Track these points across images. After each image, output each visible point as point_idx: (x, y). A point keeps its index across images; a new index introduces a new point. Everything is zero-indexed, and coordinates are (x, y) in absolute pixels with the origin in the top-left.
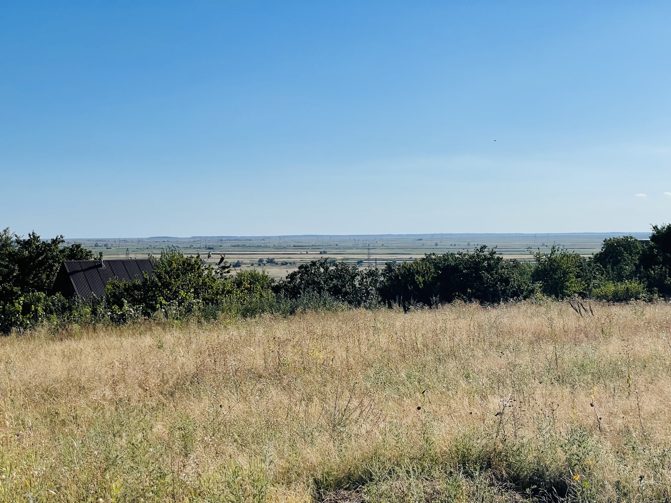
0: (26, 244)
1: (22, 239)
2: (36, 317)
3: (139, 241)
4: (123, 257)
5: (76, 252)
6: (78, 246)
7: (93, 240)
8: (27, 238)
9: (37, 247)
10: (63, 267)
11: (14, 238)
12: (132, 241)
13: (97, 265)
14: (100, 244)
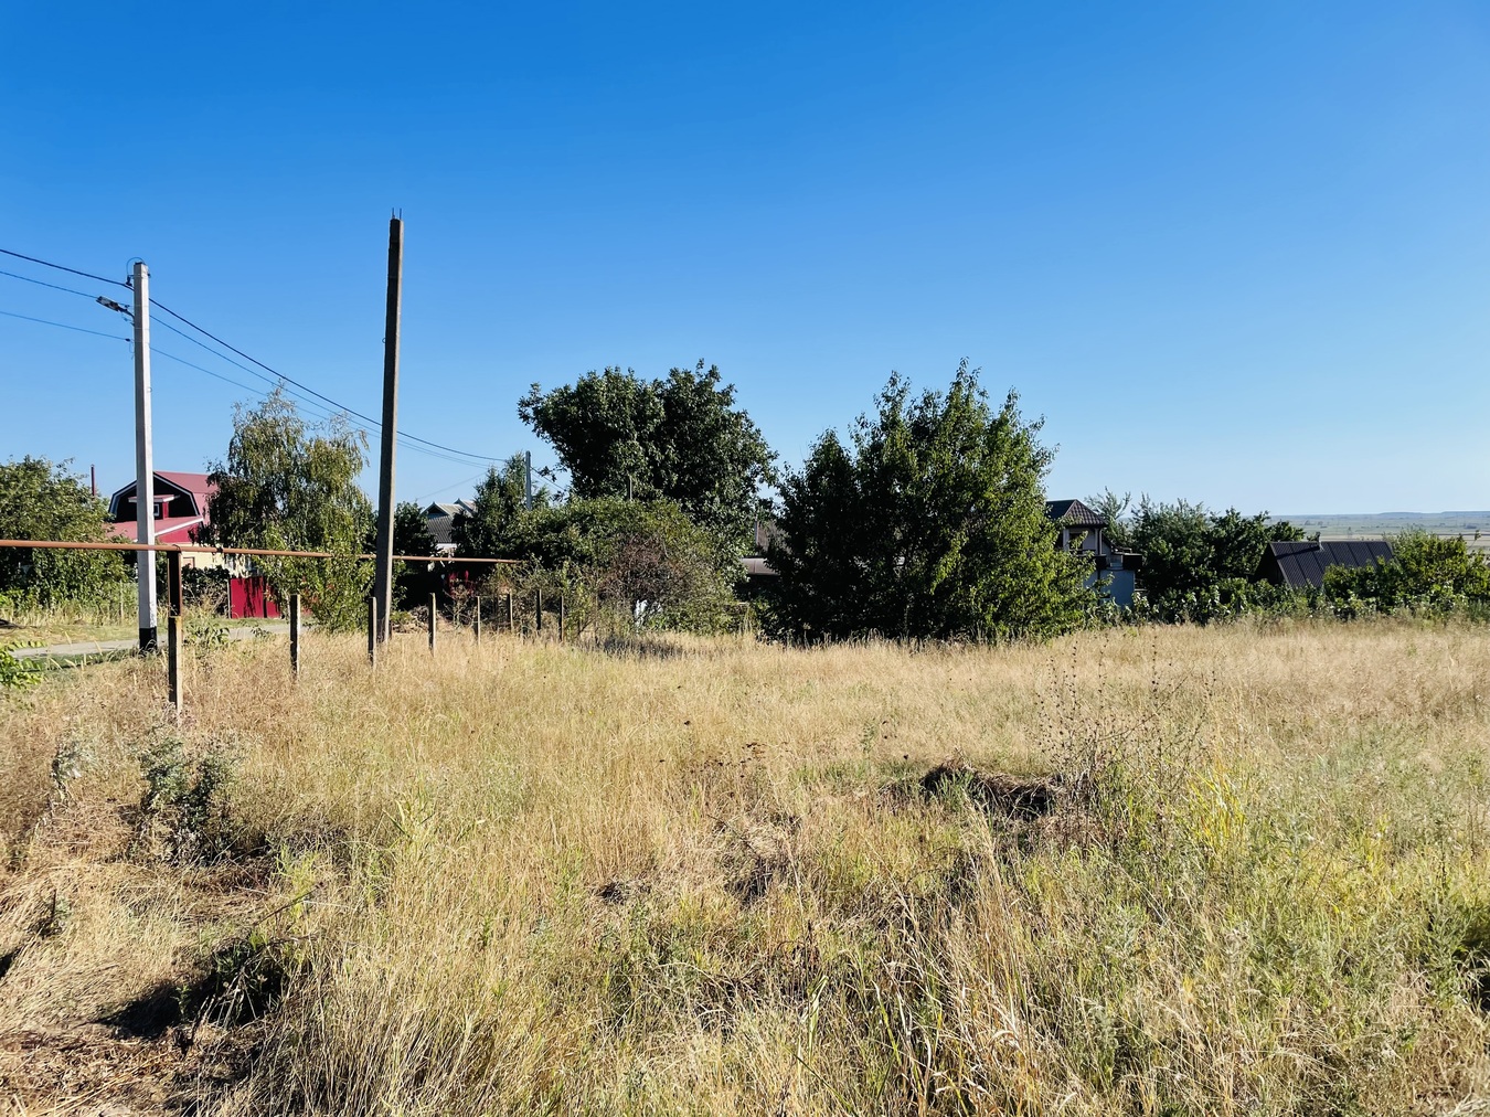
0: (1223, 522)
1: (1218, 516)
2: (1237, 607)
3: (1366, 517)
4: (1343, 538)
5: (1282, 531)
6: (1285, 524)
7: (1304, 517)
8: (1224, 515)
9: (1237, 525)
10: (1268, 549)
11: (1209, 515)
12: (1356, 517)
13: (1312, 547)
14: (1312, 522)
